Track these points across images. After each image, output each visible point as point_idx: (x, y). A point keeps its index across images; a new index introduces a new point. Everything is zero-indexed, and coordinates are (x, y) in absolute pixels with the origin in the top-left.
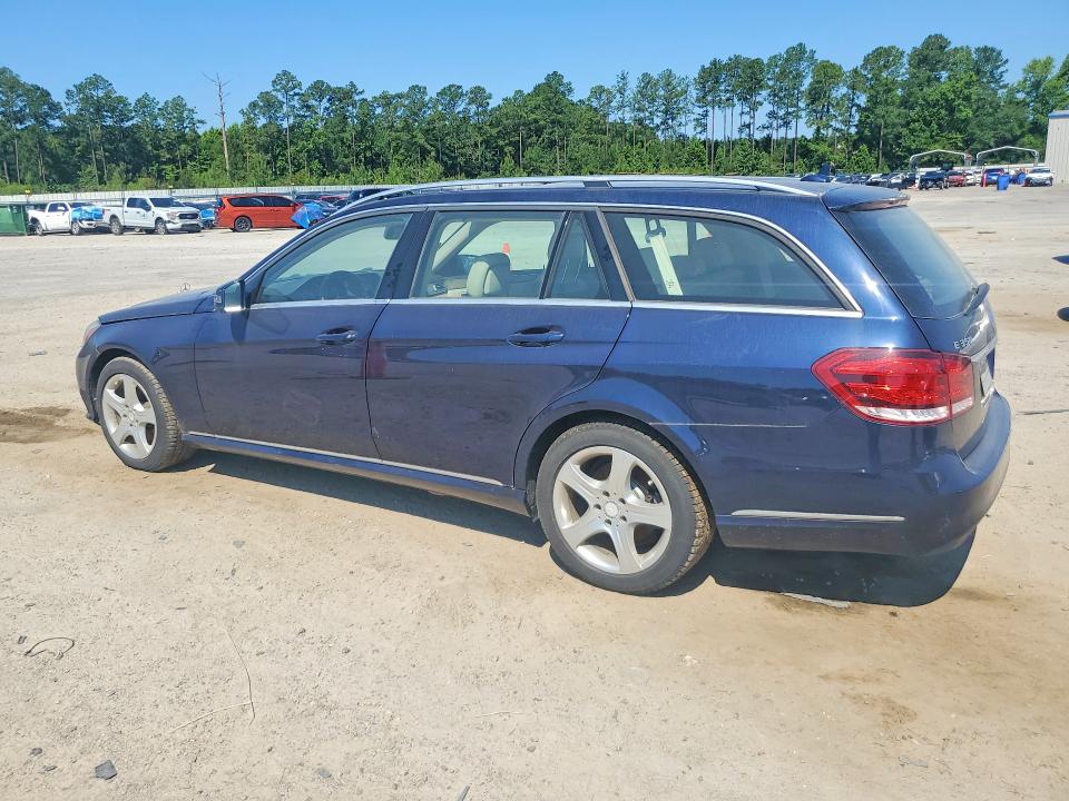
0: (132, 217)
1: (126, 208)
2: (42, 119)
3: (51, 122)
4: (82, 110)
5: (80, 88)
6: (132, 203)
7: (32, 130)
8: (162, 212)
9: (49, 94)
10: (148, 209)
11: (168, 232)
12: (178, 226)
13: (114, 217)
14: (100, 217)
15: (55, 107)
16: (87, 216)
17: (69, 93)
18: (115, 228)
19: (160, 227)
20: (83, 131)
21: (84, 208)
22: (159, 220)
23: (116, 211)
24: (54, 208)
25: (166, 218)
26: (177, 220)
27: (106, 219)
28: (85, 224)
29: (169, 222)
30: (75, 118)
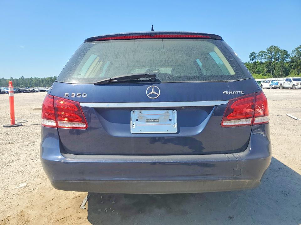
0: (286, 84)
1: (285, 82)
2: (284, 59)
3: (286, 59)
4: (296, 55)
5: (297, 49)
6: (287, 80)
7: (281, 62)
8: (295, 83)
9: (287, 52)
10: (291, 82)
11: (296, 89)
12: (299, 87)
13: (281, 84)
14: (277, 84)
15: (288, 55)
16: (275, 84)
17: (293, 51)
18: (281, 88)
19: (294, 87)
20: (295, 61)
21: (274, 82)
22: (294, 85)
23: (282, 82)
24: (267, 82)
25: (296, 84)
26: (299, 85)
27: (279, 85)
28: (273, 86)
29: (297, 86)
30: (293, 57)
